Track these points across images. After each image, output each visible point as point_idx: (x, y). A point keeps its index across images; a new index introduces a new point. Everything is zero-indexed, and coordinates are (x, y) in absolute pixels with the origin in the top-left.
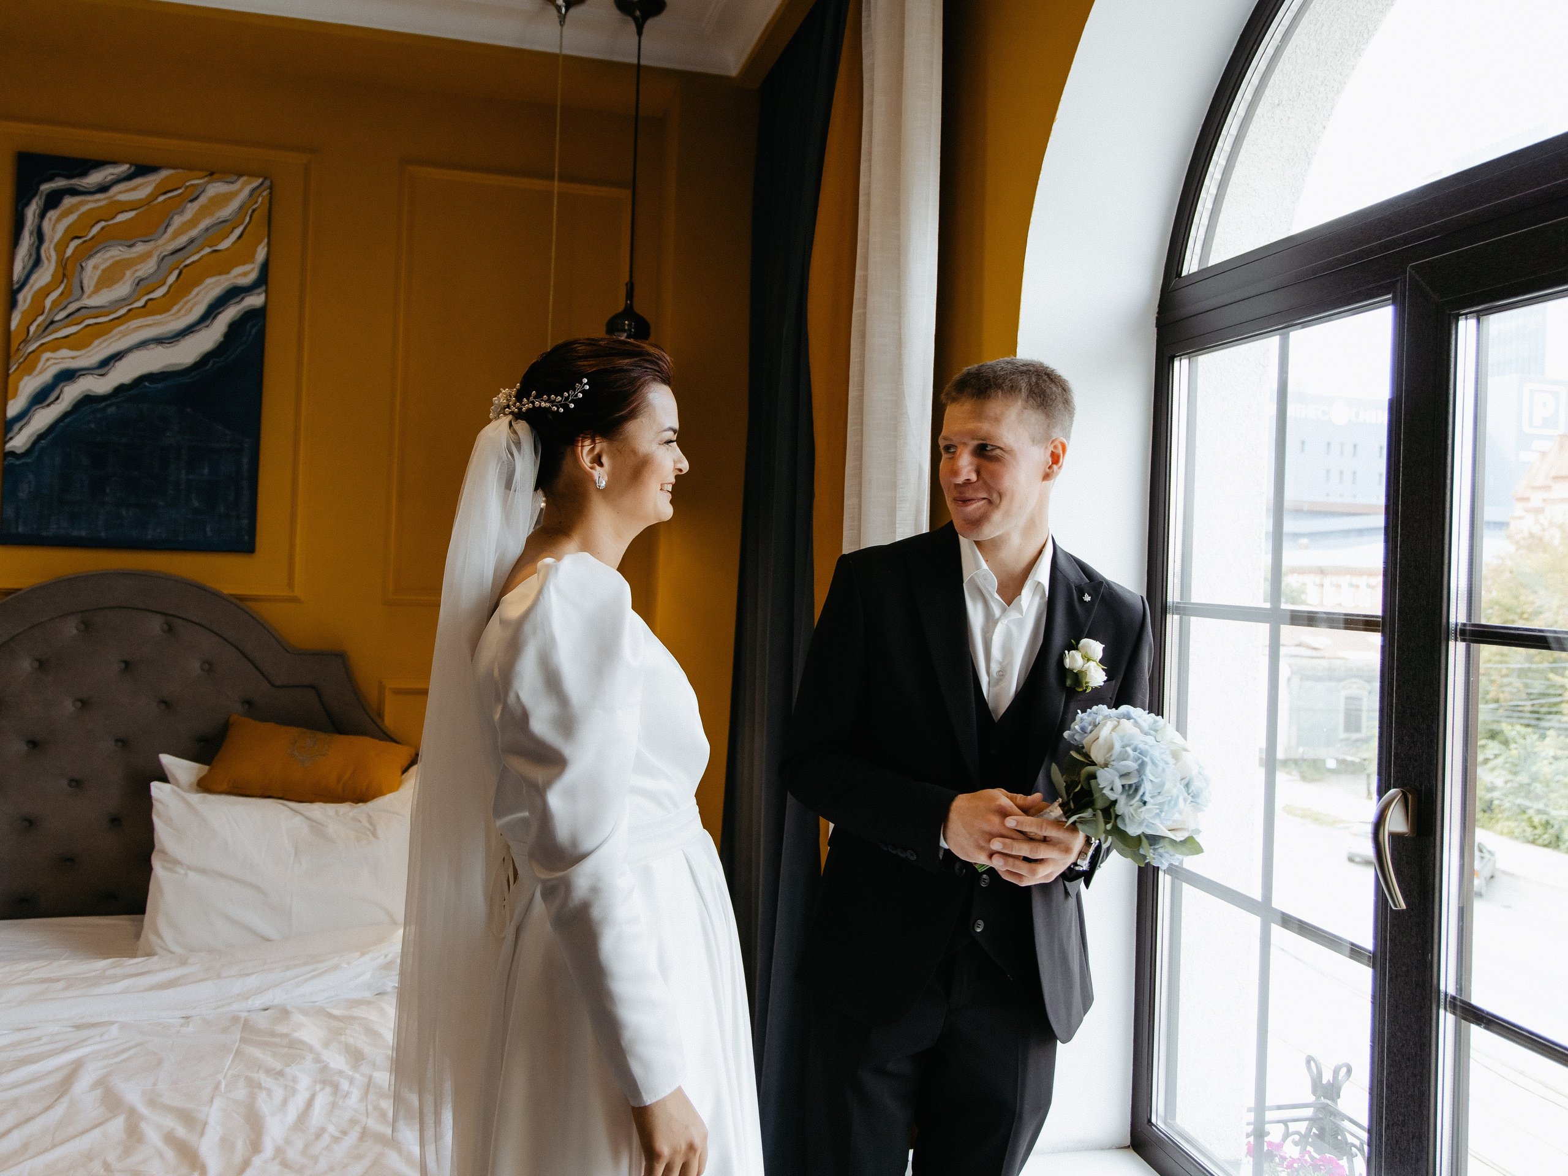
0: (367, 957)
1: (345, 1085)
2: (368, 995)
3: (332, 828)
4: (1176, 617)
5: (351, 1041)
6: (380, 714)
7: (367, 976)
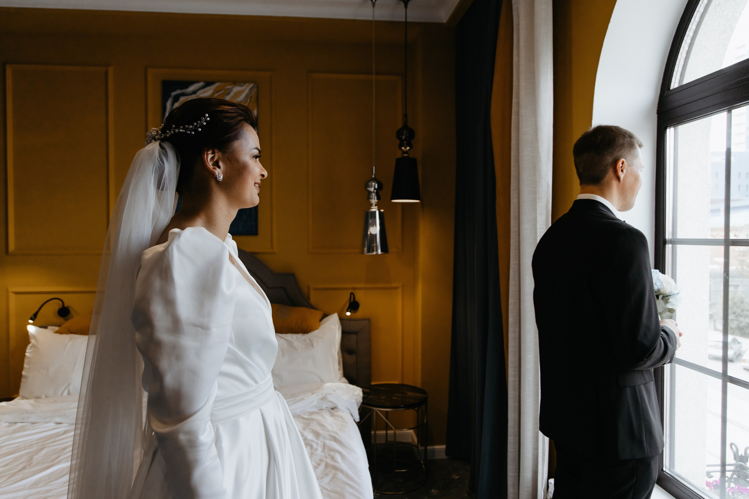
0: (315, 395)
1: (315, 446)
2: (316, 410)
3: (296, 343)
4: (670, 246)
5: (313, 428)
6: (309, 298)
7: (315, 403)
